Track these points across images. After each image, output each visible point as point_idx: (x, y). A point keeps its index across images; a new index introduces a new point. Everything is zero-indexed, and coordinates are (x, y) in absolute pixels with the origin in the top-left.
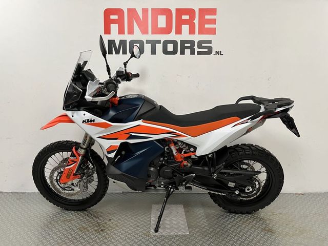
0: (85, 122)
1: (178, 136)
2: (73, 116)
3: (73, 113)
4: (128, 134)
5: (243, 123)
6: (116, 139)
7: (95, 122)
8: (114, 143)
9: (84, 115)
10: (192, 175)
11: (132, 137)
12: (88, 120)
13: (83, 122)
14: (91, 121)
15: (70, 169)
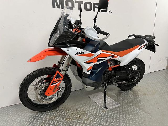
0: (77, 54)
1: (115, 57)
2: (68, 51)
3: (68, 49)
4: (97, 59)
5: (142, 48)
6: (92, 63)
7: (84, 54)
8: (91, 65)
9: (76, 49)
10: (117, 76)
11: (99, 61)
12: (80, 52)
13: (76, 54)
14: (81, 53)
15: (56, 85)
